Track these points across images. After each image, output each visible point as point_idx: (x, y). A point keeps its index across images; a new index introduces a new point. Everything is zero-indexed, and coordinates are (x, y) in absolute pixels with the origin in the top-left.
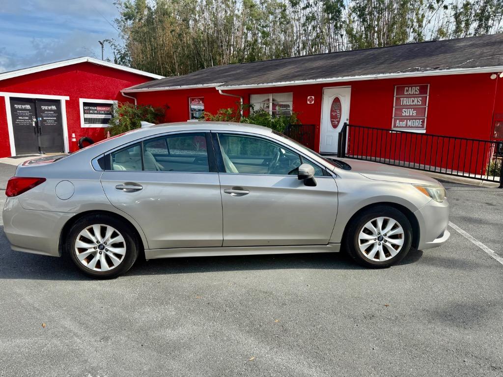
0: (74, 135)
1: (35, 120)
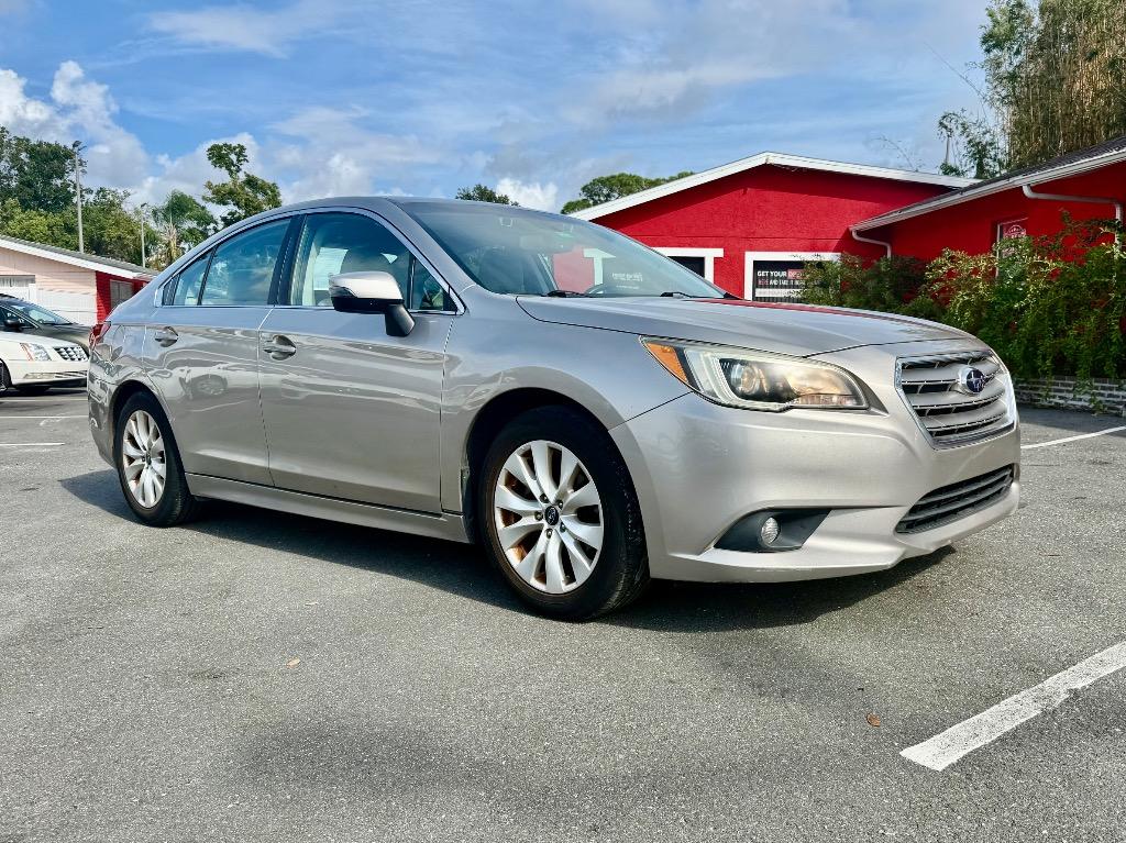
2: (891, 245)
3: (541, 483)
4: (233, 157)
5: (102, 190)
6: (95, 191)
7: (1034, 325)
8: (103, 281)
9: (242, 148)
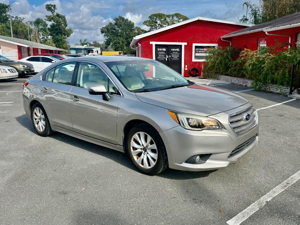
0: (186, 66)
1: (167, 57)
2: (231, 42)
3: (142, 141)
4: (53, 8)
5: (17, 17)
6: (15, 17)
7: (266, 71)
8: (20, 48)
9: (55, 6)
